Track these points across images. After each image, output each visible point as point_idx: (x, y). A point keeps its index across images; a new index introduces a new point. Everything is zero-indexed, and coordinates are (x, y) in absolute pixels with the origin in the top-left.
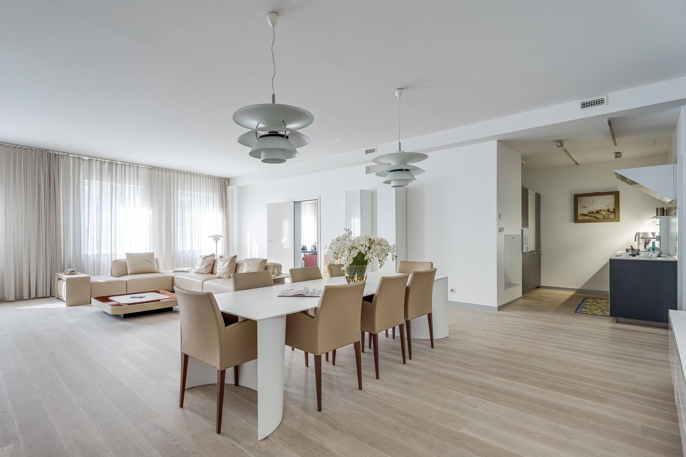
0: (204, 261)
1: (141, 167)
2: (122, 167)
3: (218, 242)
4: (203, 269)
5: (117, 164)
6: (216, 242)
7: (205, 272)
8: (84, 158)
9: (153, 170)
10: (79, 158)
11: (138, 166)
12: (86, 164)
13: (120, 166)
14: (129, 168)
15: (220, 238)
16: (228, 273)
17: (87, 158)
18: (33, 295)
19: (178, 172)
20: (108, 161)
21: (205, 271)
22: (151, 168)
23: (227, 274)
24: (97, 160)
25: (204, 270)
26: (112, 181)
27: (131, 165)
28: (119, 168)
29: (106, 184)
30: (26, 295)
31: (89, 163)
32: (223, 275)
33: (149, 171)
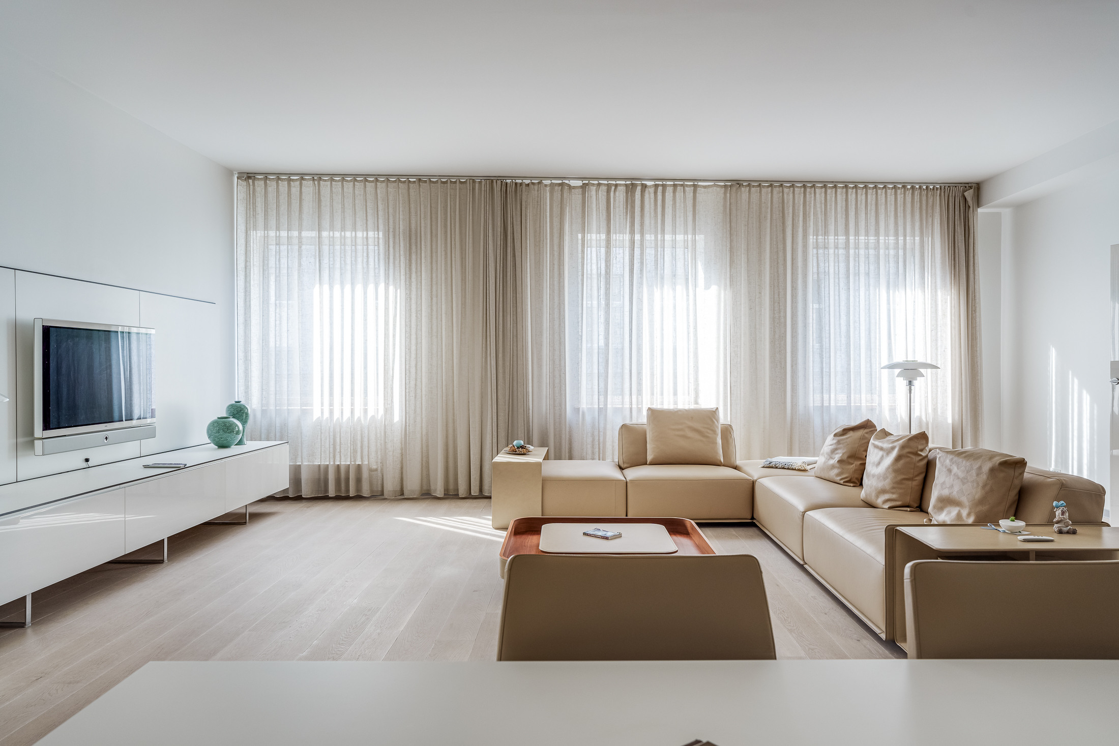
0: (839, 442)
1: (705, 187)
2: (656, 193)
3: (916, 383)
4: (833, 467)
5: (644, 187)
6: (910, 383)
7: (838, 479)
8: (573, 183)
9: (734, 189)
10: (562, 185)
11: (694, 184)
12: (577, 196)
13: (652, 190)
14: (674, 191)
15: (922, 370)
16: (893, 493)
17: (579, 183)
18: (475, 491)
19: (808, 185)
20: (624, 182)
21: (838, 475)
22: (731, 186)
23: (887, 496)
24: (599, 184)
25: (836, 471)
26: (632, 232)
27: (679, 183)
28: (649, 195)
29: (621, 238)
30: (462, 491)
31: (584, 194)
32: (877, 497)
33: (725, 193)
